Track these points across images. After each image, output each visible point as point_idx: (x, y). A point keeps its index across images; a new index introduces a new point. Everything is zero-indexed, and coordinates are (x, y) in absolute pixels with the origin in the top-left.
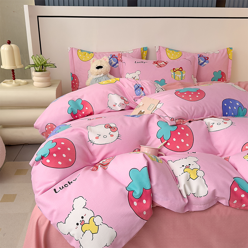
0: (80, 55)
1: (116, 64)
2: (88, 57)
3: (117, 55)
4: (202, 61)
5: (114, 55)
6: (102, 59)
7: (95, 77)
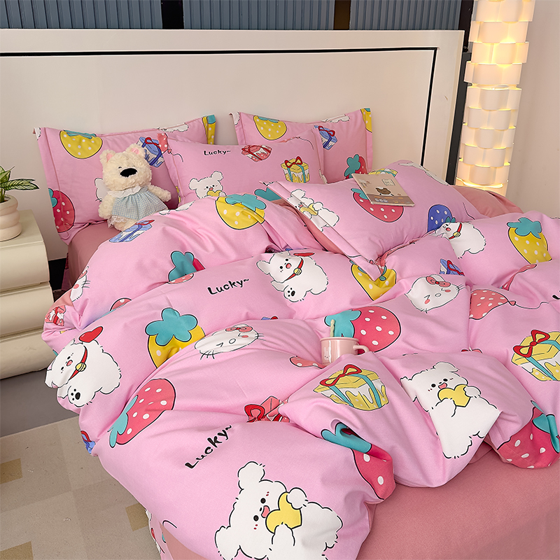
0: (69, 145)
5: (150, 139)
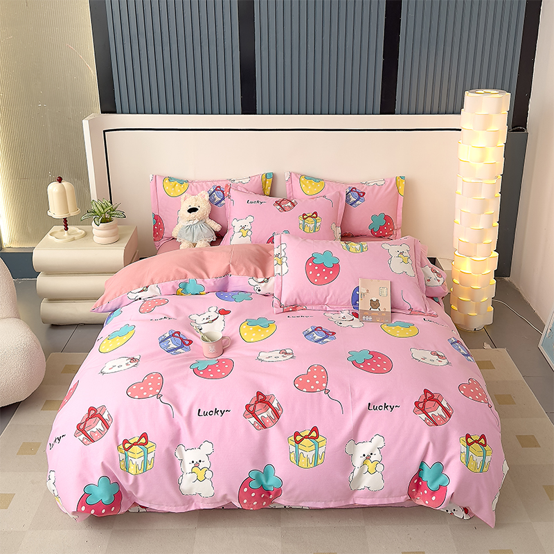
0: (168, 188)
1: (220, 201)
2: (179, 189)
3: (223, 186)
4: (353, 199)
5: (219, 187)
6: (199, 196)
7: (186, 224)
